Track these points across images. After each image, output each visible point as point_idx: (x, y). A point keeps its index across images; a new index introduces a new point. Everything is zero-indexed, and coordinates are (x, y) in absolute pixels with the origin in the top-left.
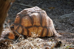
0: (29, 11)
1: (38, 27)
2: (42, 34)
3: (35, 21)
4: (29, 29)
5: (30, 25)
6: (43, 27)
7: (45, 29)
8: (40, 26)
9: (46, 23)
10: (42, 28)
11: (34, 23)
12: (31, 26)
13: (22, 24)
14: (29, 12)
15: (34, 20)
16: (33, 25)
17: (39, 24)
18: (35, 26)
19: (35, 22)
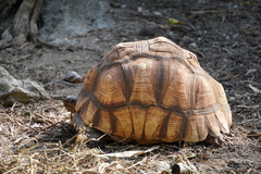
0: (128, 49)
1: (145, 107)
2: (161, 131)
3: (135, 87)
4: (115, 113)
5: (121, 98)
6: (164, 109)
7: (172, 116)
8: (153, 105)
9: (178, 95)
10: (162, 113)
11: (133, 94)
12: (123, 102)
13: (97, 94)
14: (128, 54)
15: (133, 82)
16: (128, 98)
17: (151, 99)
18: (138, 103)
19: (137, 92)
